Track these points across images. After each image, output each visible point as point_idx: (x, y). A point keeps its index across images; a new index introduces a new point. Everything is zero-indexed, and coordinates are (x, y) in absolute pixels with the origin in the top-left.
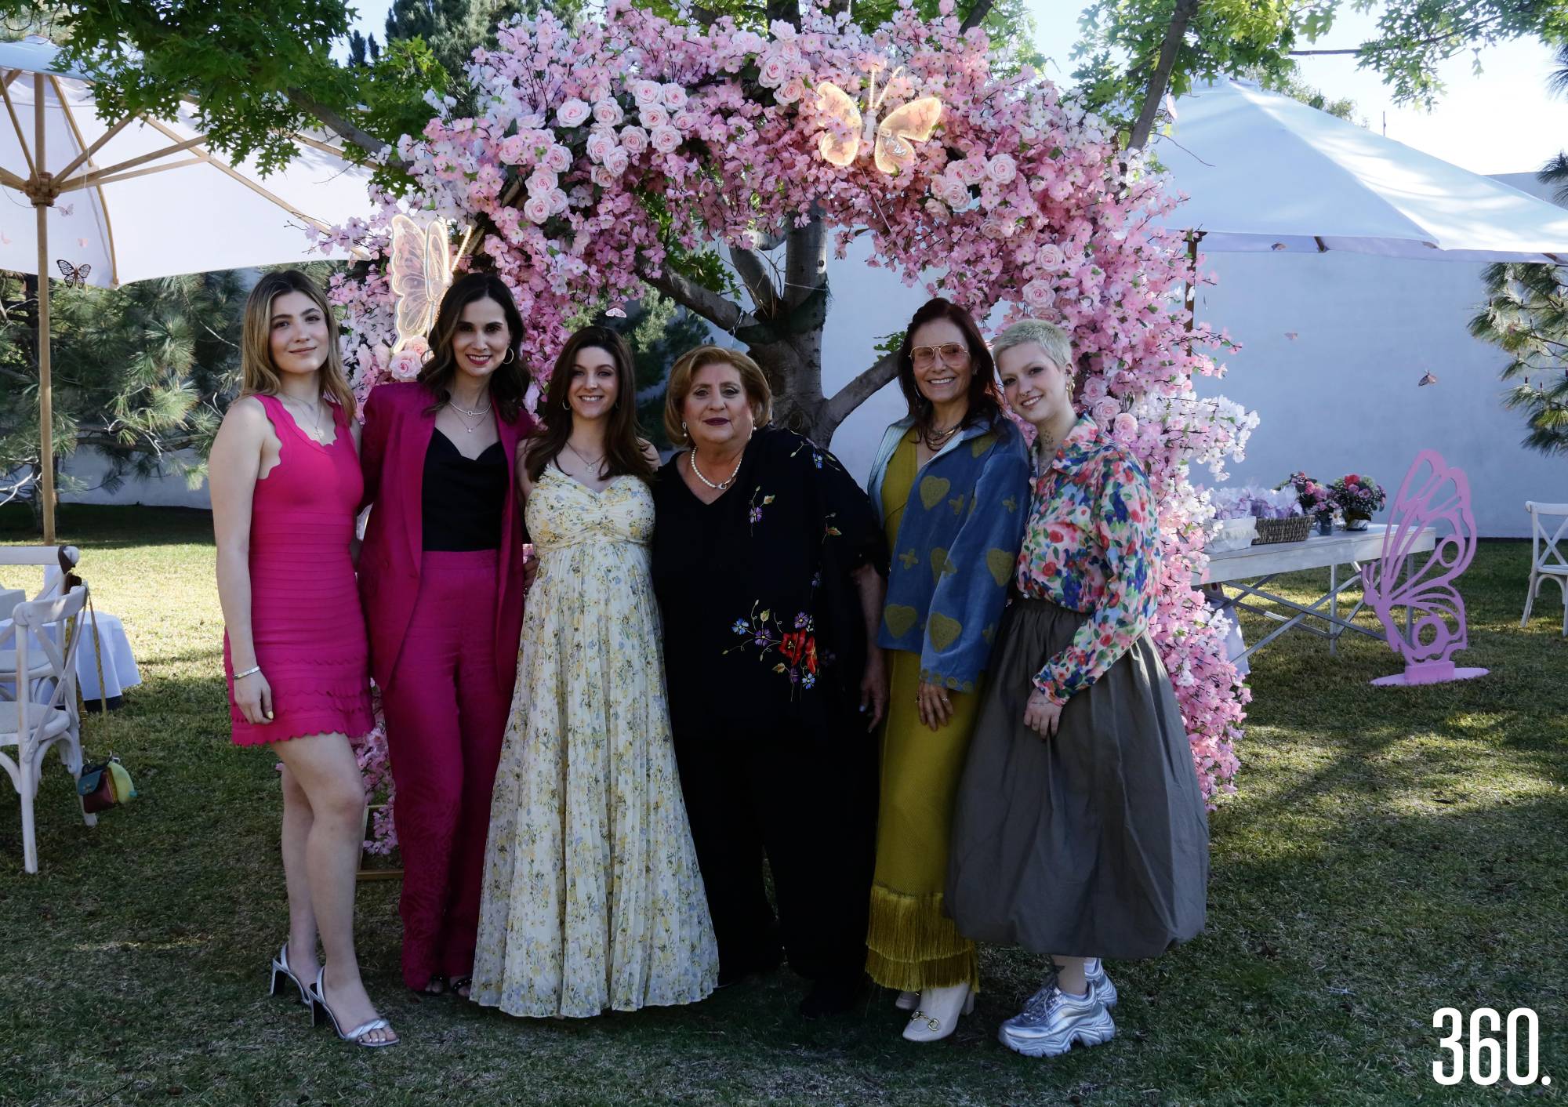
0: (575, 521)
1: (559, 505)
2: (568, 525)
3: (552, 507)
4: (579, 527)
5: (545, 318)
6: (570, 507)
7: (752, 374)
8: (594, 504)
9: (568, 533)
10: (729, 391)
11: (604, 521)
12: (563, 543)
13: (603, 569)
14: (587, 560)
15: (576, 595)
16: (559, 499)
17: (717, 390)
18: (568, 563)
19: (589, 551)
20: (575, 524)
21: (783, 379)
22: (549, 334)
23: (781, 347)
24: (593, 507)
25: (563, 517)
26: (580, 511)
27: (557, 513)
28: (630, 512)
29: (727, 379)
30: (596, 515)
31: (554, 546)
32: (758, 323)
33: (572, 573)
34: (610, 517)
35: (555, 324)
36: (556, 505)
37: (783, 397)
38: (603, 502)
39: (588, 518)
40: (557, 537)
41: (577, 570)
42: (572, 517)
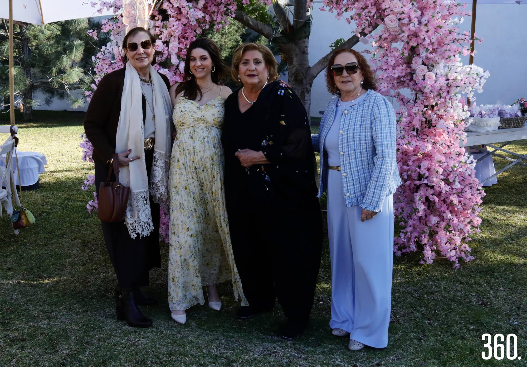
0: (191, 117)
1: (184, 110)
2: (188, 118)
3: (182, 111)
4: (192, 120)
5: (188, 34)
6: (189, 111)
7: (268, 54)
8: (199, 110)
9: (187, 122)
10: (257, 62)
11: (203, 117)
12: (186, 126)
13: (202, 137)
14: (196, 133)
15: (192, 148)
16: (184, 108)
17: (252, 62)
18: (188, 135)
19: (196, 130)
20: (191, 118)
21: (292, 58)
22: (189, 40)
23: (291, 45)
24: (198, 112)
25: (186, 115)
26: (193, 113)
27: (183, 114)
28: (213, 114)
29: (256, 57)
30: (199, 115)
31: (182, 127)
32: (281, 35)
33: (190, 139)
34: (205, 116)
35: (192, 36)
36: (183, 110)
37: (292, 66)
38: (203, 110)
39: (196, 116)
40: (183, 124)
41: (192, 138)
42: (189, 115)
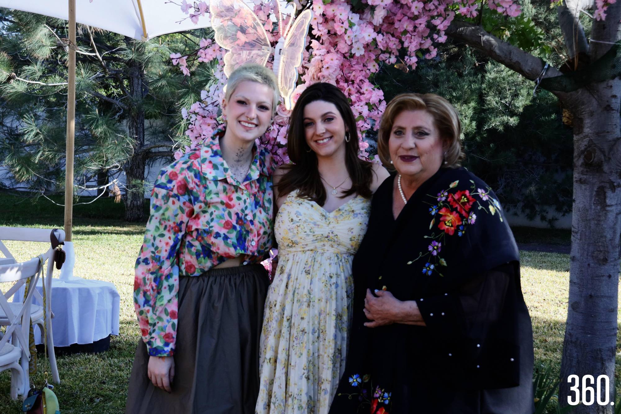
0: (308, 232)
1: (297, 219)
2: (302, 235)
3: (292, 220)
4: (311, 238)
6: (305, 222)
8: (324, 220)
9: (302, 241)
10: (420, 133)
11: (331, 235)
12: (299, 248)
13: (327, 275)
14: (317, 265)
15: (305, 292)
16: (298, 214)
17: (409, 133)
18: (303, 265)
19: (319, 258)
20: (308, 235)
24: (322, 223)
25: (299, 229)
26: (312, 225)
27: (294, 225)
28: (351, 230)
29: (419, 123)
30: (324, 230)
31: (291, 249)
33: (304, 273)
34: (335, 233)
36: (295, 219)
37: (581, 136)
38: (332, 220)
39: (318, 232)
40: (294, 244)
41: (308, 273)
42: (306, 230)
